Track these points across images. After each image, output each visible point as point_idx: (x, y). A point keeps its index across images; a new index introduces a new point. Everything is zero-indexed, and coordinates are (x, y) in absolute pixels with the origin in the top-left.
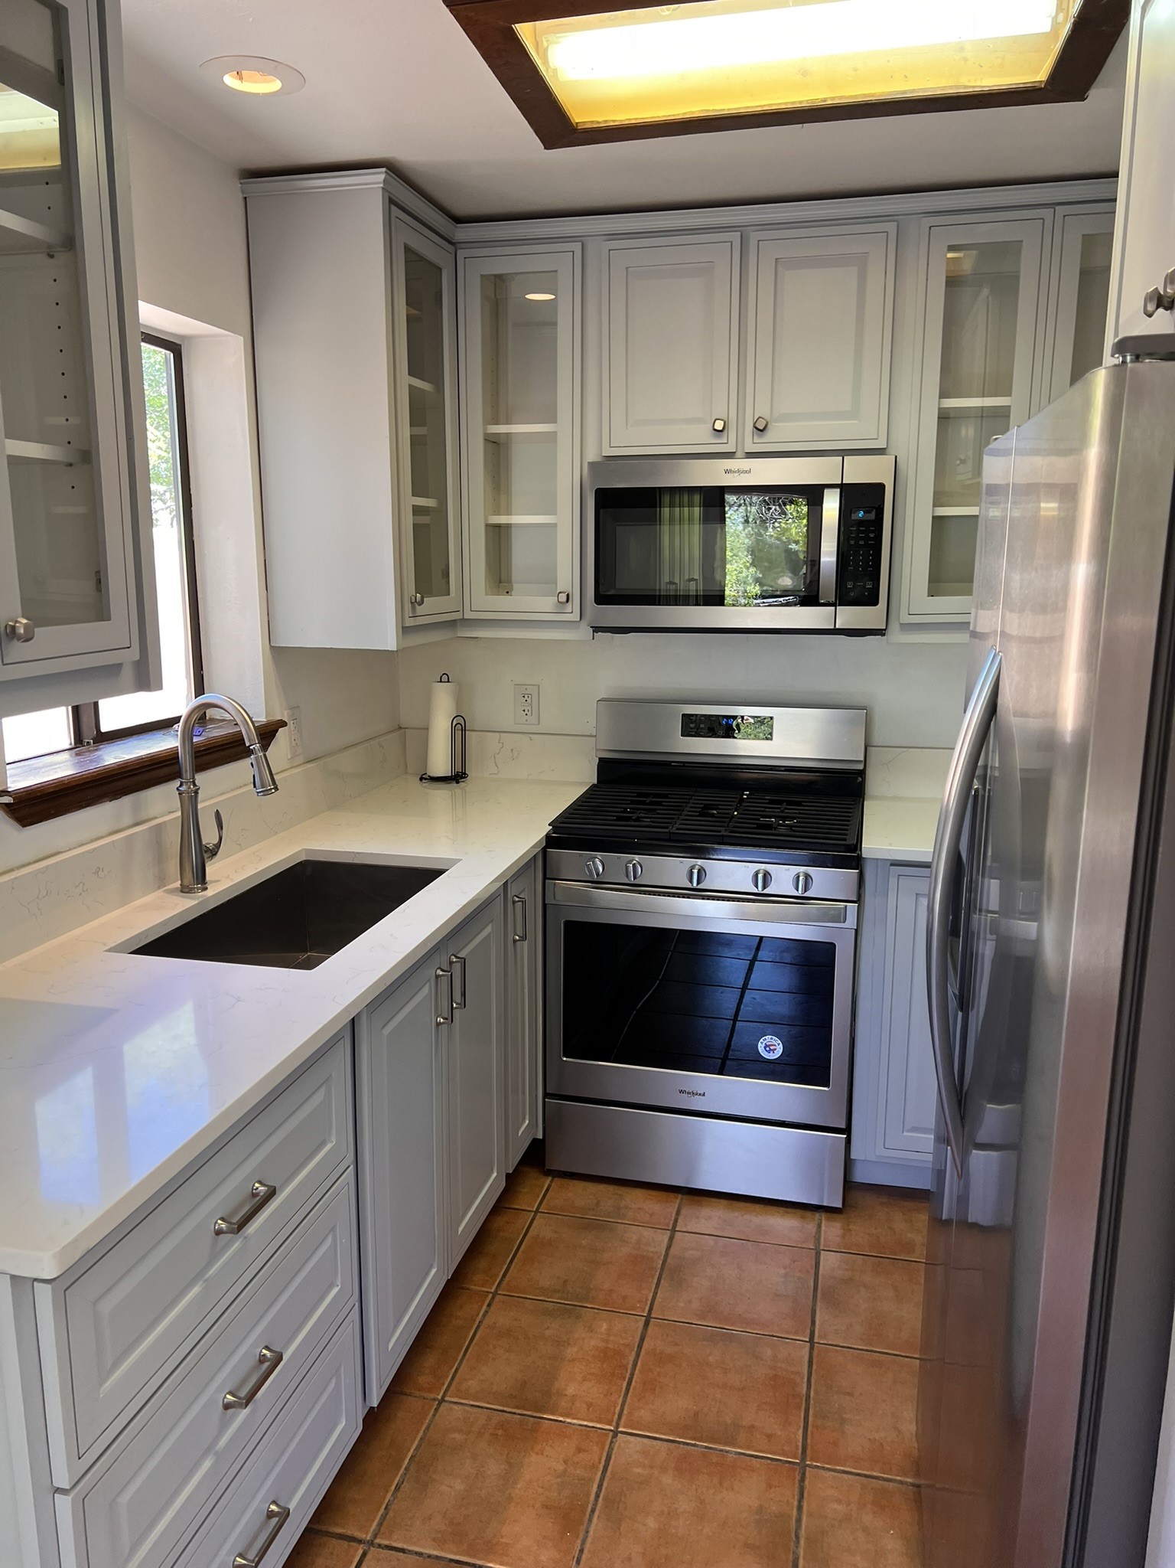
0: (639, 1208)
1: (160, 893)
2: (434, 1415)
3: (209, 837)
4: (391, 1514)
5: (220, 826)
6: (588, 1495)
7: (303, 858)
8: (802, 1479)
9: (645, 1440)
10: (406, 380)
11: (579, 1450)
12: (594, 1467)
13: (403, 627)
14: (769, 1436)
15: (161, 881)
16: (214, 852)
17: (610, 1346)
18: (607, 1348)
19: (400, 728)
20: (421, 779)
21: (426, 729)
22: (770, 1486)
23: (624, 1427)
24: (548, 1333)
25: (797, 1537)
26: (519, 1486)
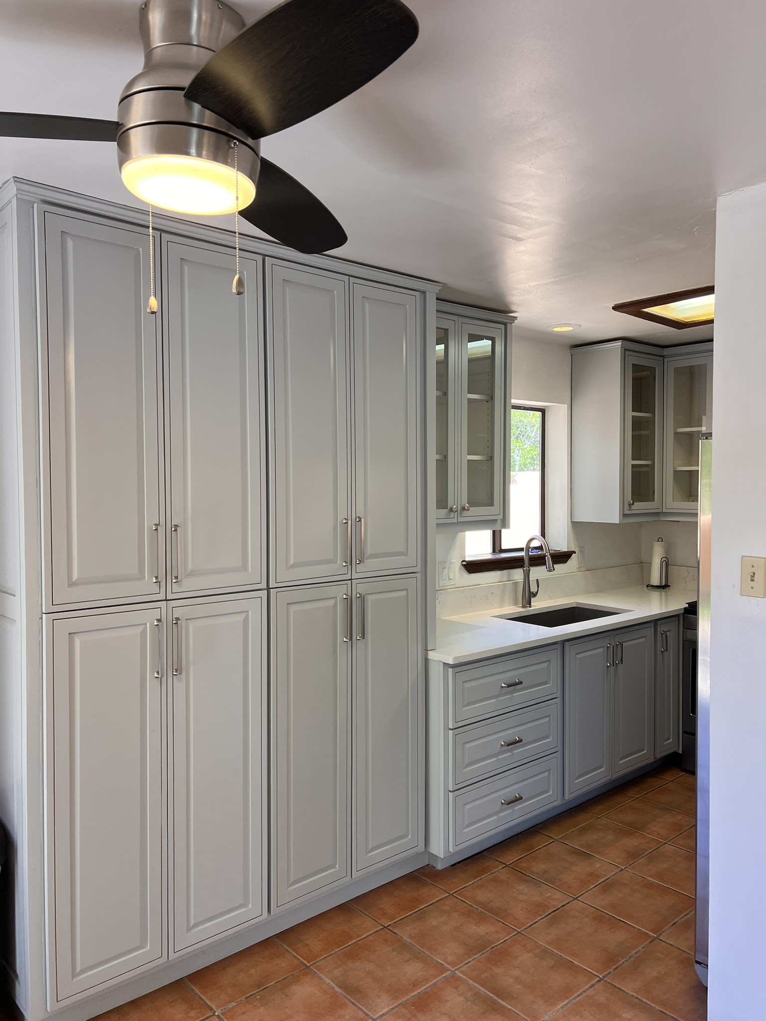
1: (514, 607)
2: (594, 820)
3: (533, 589)
4: (568, 836)
5: (538, 587)
6: (644, 853)
7: (575, 606)
9: (677, 848)
10: (630, 414)
12: (650, 848)
13: (623, 514)
15: (516, 604)
16: (535, 595)
18: (677, 823)
19: (642, 563)
20: (647, 586)
21: (650, 564)
23: (670, 843)
24: (653, 813)
26: (617, 843)
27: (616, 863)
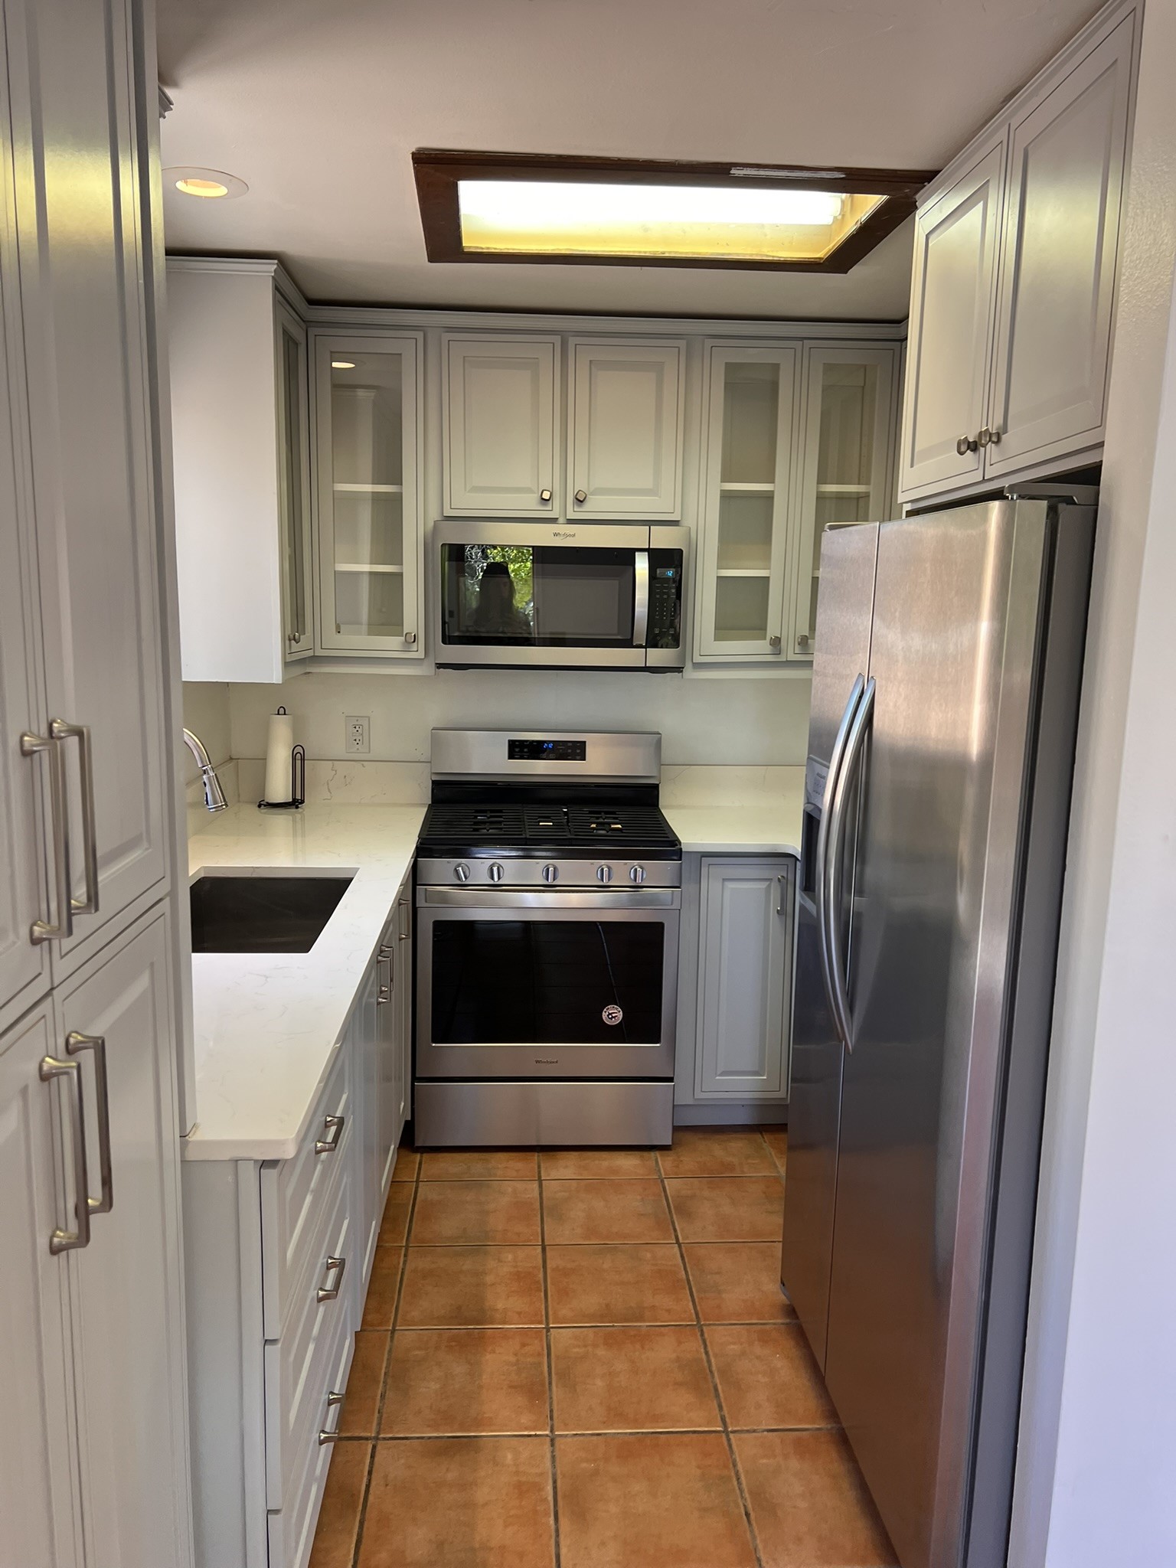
0: (506, 1167)
2: (392, 1340)
4: (385, 1416)
6: (542, 1373)
7: (204, 873)
8: (702, 1335)
9: (574, 1330)
11: (524, 1345)
12: (539, 1355)
13: (285, 663)
14: (669, 1311)
17: (520, 1270)
18: (518, 1271)
19: (231, 759)
20: (259, 806)
22: (680, 1343)
23: (553, 1324)
24: (464, 1268)
25: (711, 1372)
26: (484, 1377)
27: (526, 1429)
